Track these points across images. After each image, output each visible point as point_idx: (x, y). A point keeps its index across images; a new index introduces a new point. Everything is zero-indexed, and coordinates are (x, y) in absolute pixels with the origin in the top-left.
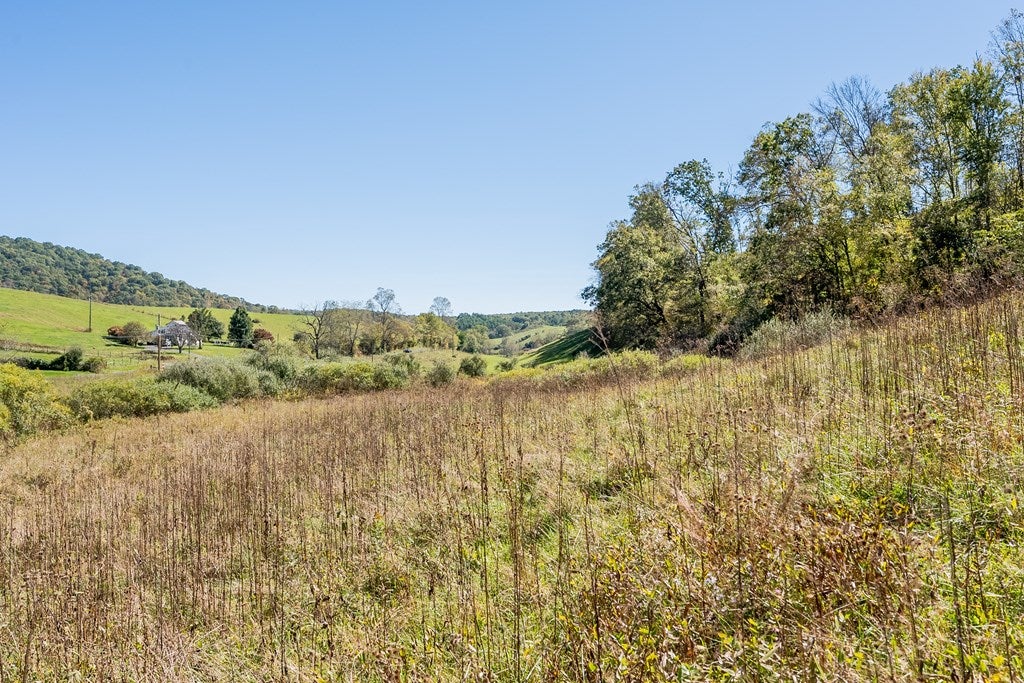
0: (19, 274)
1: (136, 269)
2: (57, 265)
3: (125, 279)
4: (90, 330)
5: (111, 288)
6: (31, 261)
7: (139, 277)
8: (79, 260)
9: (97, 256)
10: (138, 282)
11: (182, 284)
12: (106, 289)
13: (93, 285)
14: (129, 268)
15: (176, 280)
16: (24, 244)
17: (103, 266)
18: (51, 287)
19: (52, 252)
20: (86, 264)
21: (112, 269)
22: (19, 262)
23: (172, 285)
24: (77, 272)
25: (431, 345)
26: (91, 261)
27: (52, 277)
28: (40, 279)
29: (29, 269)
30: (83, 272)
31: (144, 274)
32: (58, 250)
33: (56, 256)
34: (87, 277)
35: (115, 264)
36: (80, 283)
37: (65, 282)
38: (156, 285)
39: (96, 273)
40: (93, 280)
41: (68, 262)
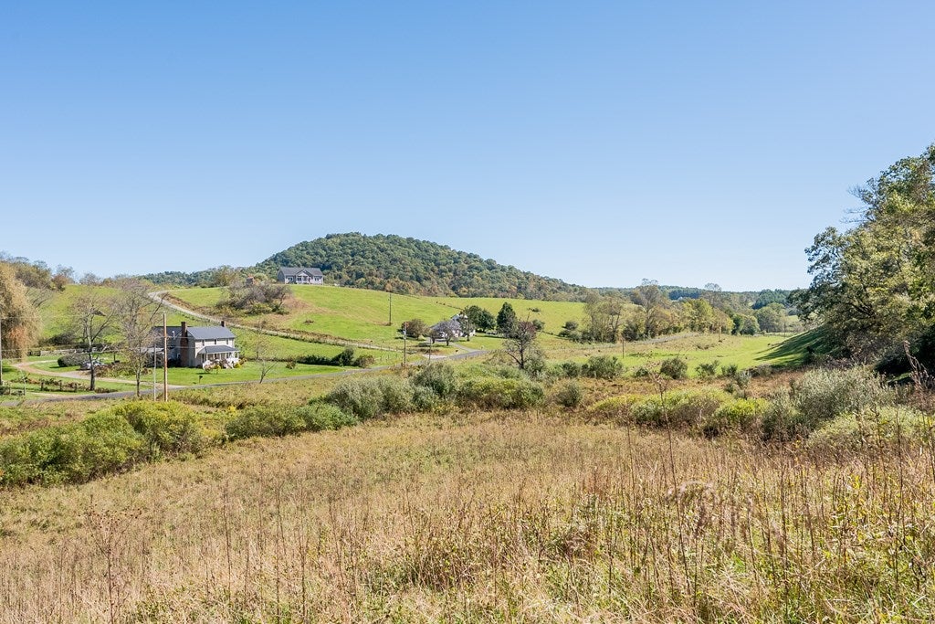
0: (389, 264)
1: (475, 257)
2: (416, 256)
3: (466, 266)
4: (390, 324)
5: (455, 274)
6: (398, 254)
7: (477, 264)
8: (432, 251)
9: (446, 247)
10: (476, 268)
11: (511, 268)
12: (451, 274)
13: (442, 271)
14: (469, 256)
15: (506, 265)
16: (393, 240)
17: (450, 256)
18: (411, 274)
19: (413, 245)
20: (438, 254)
21: (456, 258)
22: (389, 255)
23: (503, 269)
24: (430, 260)
25: (701, 329)
26: (441, 252)
27: (412, 266)
28: (404, 268)
29: (395, 260)
30: (435, 261)
31: (481, 261)
32: (418, 244)
33: (416, 249)
34: (438, 265)
35: (459, 253)
36: (432, 270)
37: (421, 270)
38: (490, 270)
39: (444, 261)
40: (442, 267)
41: (424, 253)
